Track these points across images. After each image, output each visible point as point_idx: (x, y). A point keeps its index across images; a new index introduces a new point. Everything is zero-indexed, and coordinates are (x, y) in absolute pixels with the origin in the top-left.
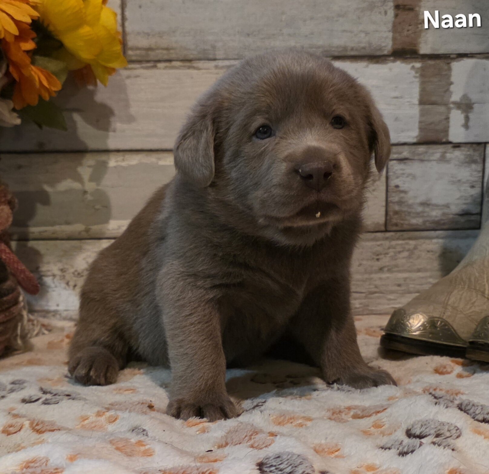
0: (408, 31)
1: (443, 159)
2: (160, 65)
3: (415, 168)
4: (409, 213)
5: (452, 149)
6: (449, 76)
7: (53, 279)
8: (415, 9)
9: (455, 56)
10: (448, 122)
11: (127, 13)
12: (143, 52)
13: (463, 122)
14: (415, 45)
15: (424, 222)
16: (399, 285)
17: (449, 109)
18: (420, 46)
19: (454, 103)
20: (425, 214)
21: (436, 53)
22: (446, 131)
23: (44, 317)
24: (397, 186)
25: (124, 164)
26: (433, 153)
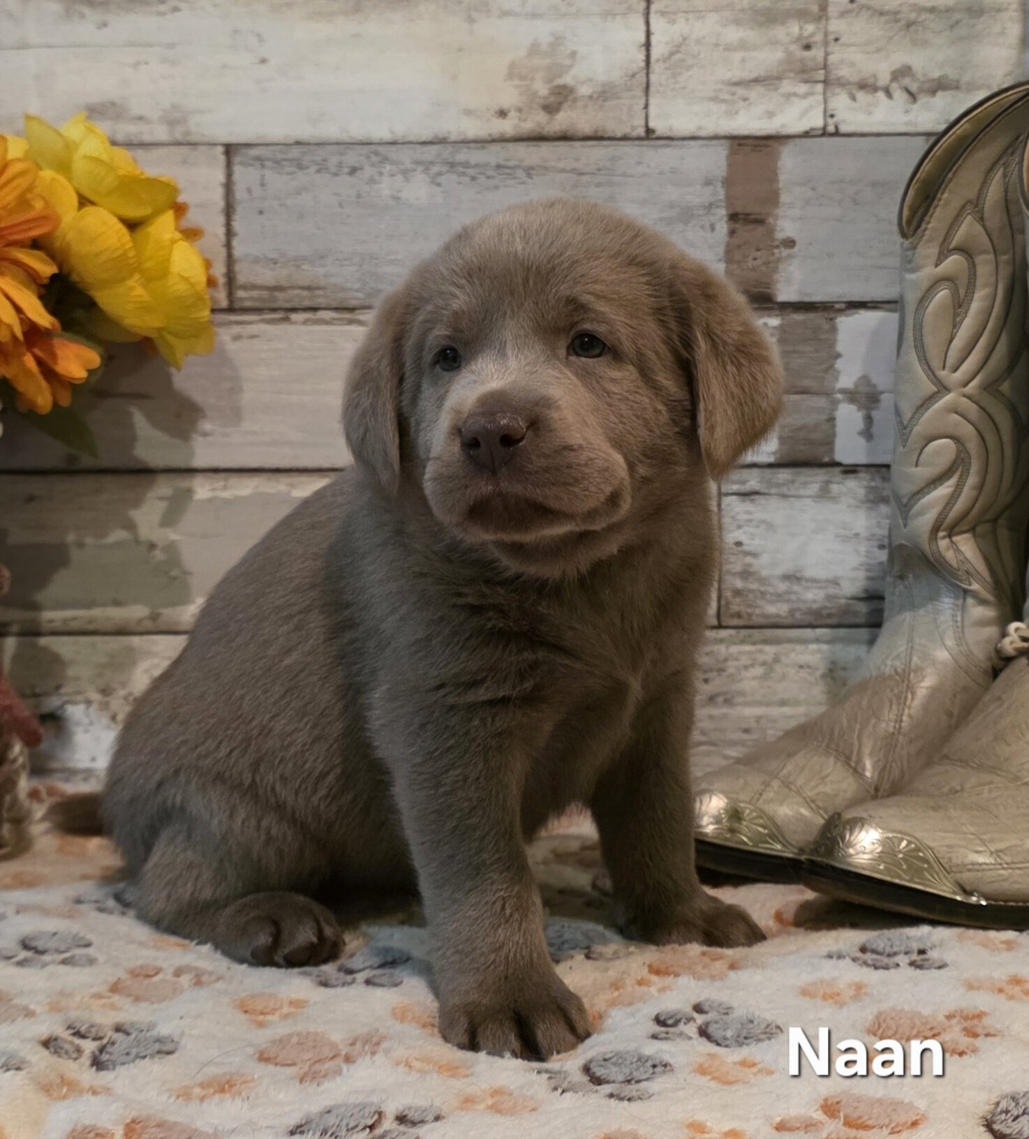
0: (755, 259)
1: (824, 494)
2: (294, 317)
3: (771, 510)
4: (763, 594)
5: (841, 476)
6: (832, 344)
7: (87, 708)
8: (767, 222)
9: (843, 306)
10: (834, 426)
11: (236, 225)
12: (265, 294)
13: (860, 425)
14: (768, 285)
15: (792, 612)
16: (746, 731)
17: (835, 403)
18: (779, 286)
19: (843, 391)
20: (793, 597)
21: (807, 299)
22: (829, 442)
23: (67, 780)
24: (739, 544)
25: (226, 494)
26: (805, 483)
